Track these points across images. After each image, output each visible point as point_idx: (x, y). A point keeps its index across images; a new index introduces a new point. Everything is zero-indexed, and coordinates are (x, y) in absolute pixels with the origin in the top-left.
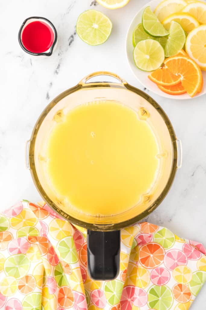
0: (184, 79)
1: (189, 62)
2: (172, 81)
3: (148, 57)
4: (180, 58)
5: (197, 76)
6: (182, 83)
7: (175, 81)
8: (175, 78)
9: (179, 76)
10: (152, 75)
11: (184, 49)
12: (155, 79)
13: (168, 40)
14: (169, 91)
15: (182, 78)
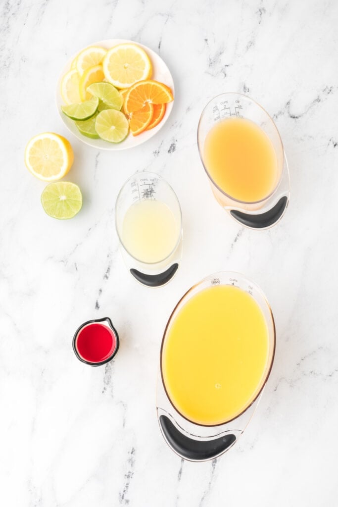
0: (152, 100)
1: (137, 88)
2: (148, 112)
3: (113, 128)
4: (128, 95)
5: (154, 85)
6: (155, 103)
7: (149, 110)
8: (146, 109)
9: (147, 103)
10: (134, 131)
11: (119, 89)
12: (139, 130)
13: (104, 102)
14: (157, 120)
15: (150, 102)
